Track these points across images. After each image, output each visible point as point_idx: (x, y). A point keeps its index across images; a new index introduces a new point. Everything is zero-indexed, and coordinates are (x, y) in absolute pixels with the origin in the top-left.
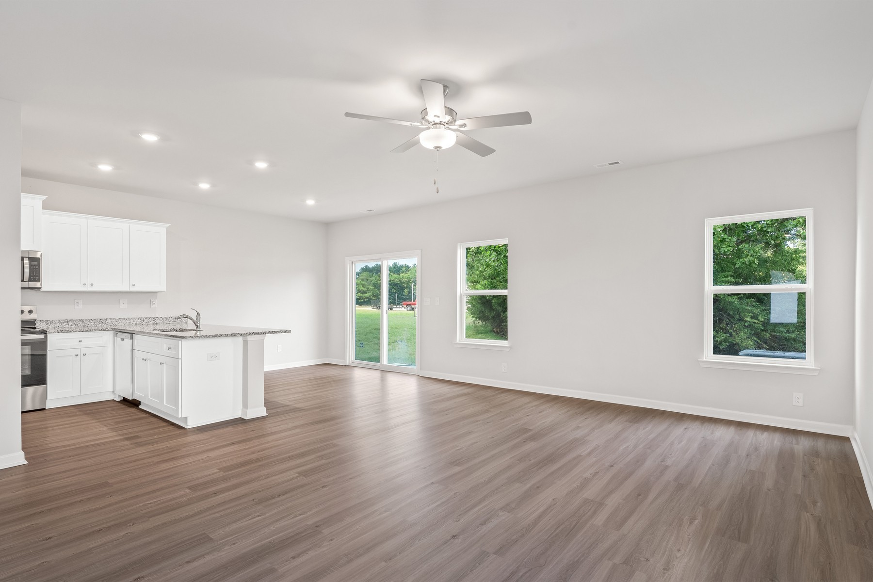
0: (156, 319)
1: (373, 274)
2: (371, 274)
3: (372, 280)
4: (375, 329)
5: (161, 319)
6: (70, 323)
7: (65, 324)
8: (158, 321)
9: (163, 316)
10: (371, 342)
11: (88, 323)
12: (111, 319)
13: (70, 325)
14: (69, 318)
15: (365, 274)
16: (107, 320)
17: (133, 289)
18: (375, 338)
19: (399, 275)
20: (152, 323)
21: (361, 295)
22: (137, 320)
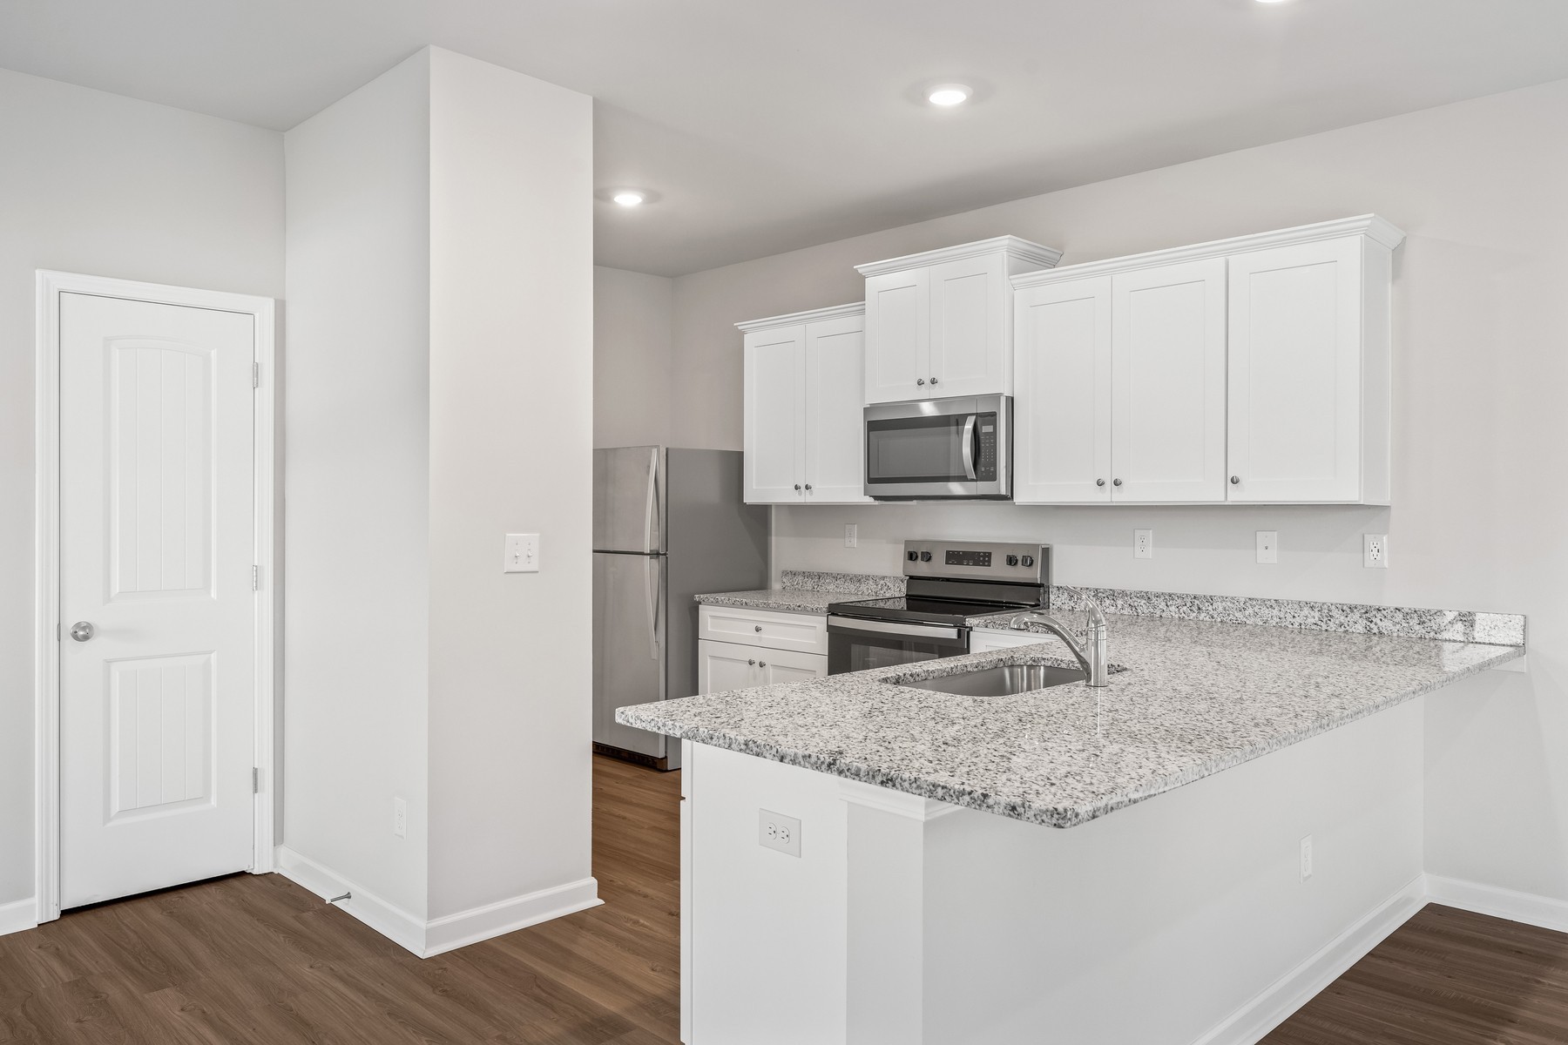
0: (1379, 615)
5: (1399, 616)
6: (1120, 602)
7: (1108, 602)
8: (1386, 625)
9: (1407, 605)
11: (1163, 605)
12: (1224, 599)
13: (1120, 607)
14: (1117, 586)
16: (1211, 600)
17: (1236, 496)
20: (1360, 628)
22: (1306, 611)
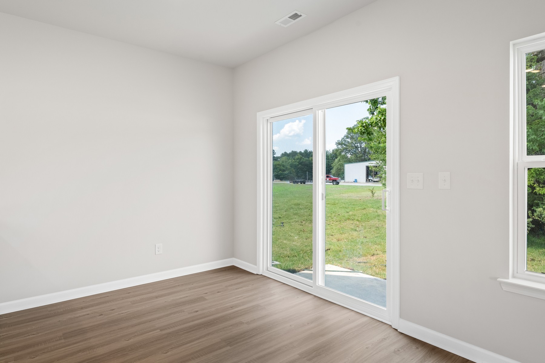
1: (290, 158)
2: (289, 158)
3: (289, 162)
4: (295, 205)
10: (292, 219)
15: (284, 158)
18: (295, 214)
19: (309, 158)
21: (282, 172)
